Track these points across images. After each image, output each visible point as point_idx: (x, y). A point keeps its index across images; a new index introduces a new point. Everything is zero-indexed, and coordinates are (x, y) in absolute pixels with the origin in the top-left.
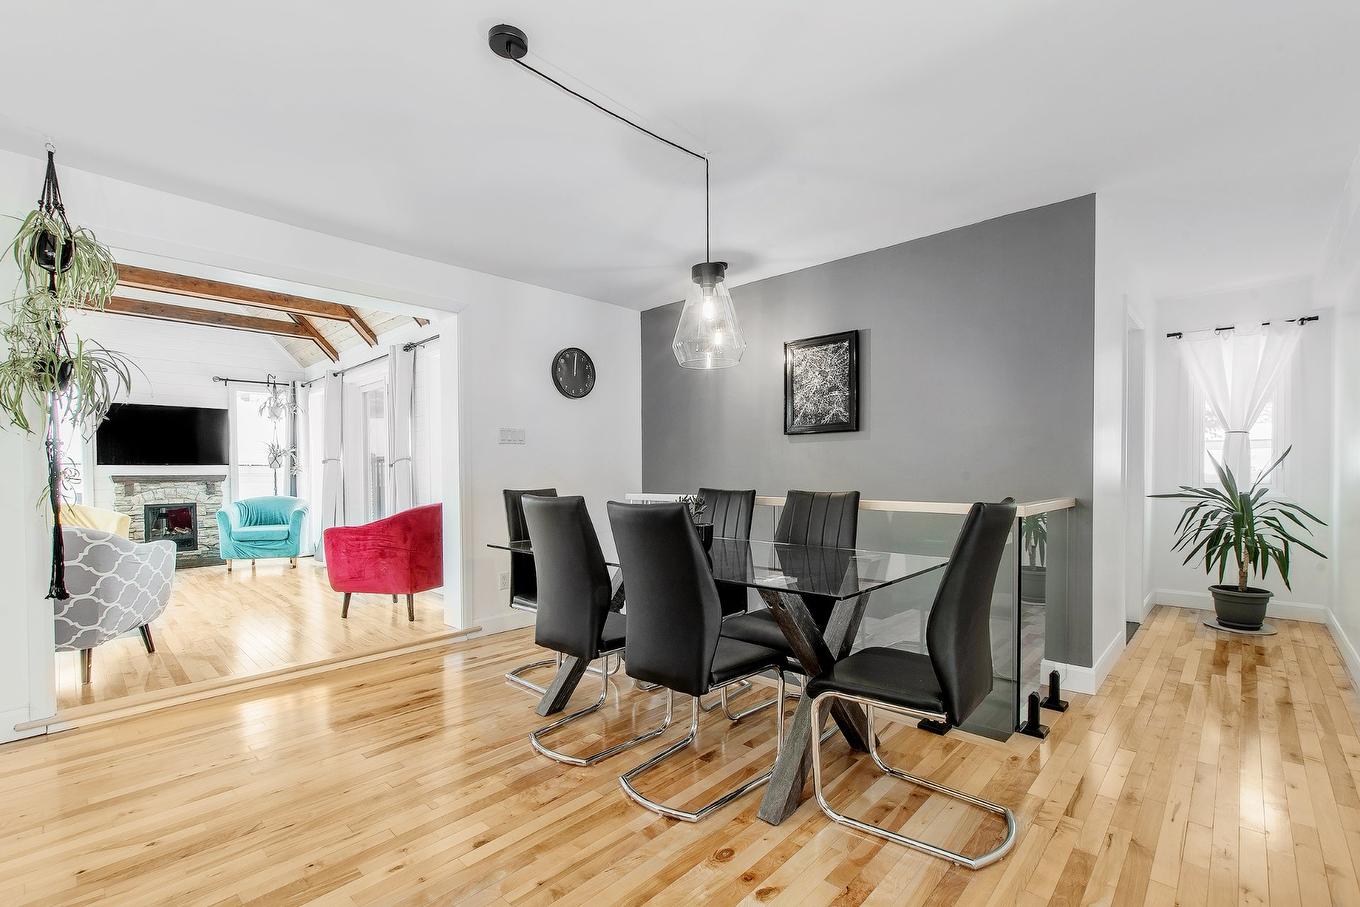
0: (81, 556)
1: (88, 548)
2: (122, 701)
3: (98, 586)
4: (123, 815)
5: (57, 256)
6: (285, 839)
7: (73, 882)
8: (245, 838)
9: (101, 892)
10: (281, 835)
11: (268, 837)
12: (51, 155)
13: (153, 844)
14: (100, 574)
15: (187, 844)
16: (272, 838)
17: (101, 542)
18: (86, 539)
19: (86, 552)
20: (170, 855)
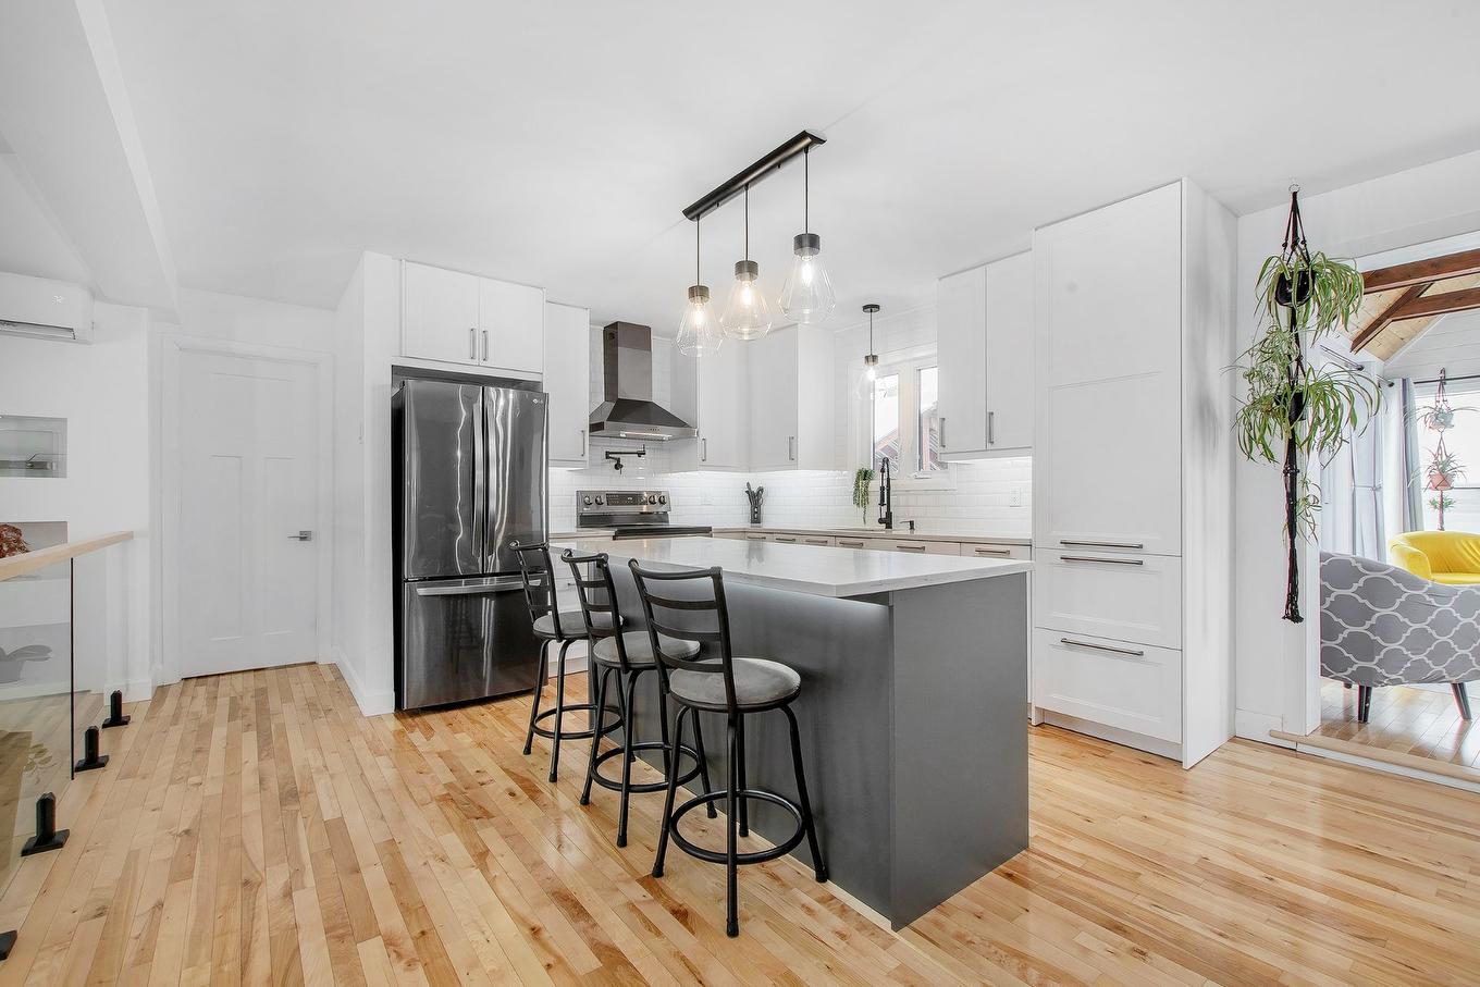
0: (1355, 586)
1: (1364, 578)
2: (1340, 744)
3: (1373, 621)
4: (1277, 842)
5: (1293, 291)
6: (1390, 974)
7: (1193, 860)
8: (1351, 939)
9: (1200, 880)
10: (1390, 967)
11: (1371, 956)
12: (1295, 194)
13: (1271, 879)
14: (1376, 609)
15: (1293, 900)
16: (1373, 960)
17: (1378, 575)
18: (1361, 570)
19: (1361, 583)
20: (1272, 896)
